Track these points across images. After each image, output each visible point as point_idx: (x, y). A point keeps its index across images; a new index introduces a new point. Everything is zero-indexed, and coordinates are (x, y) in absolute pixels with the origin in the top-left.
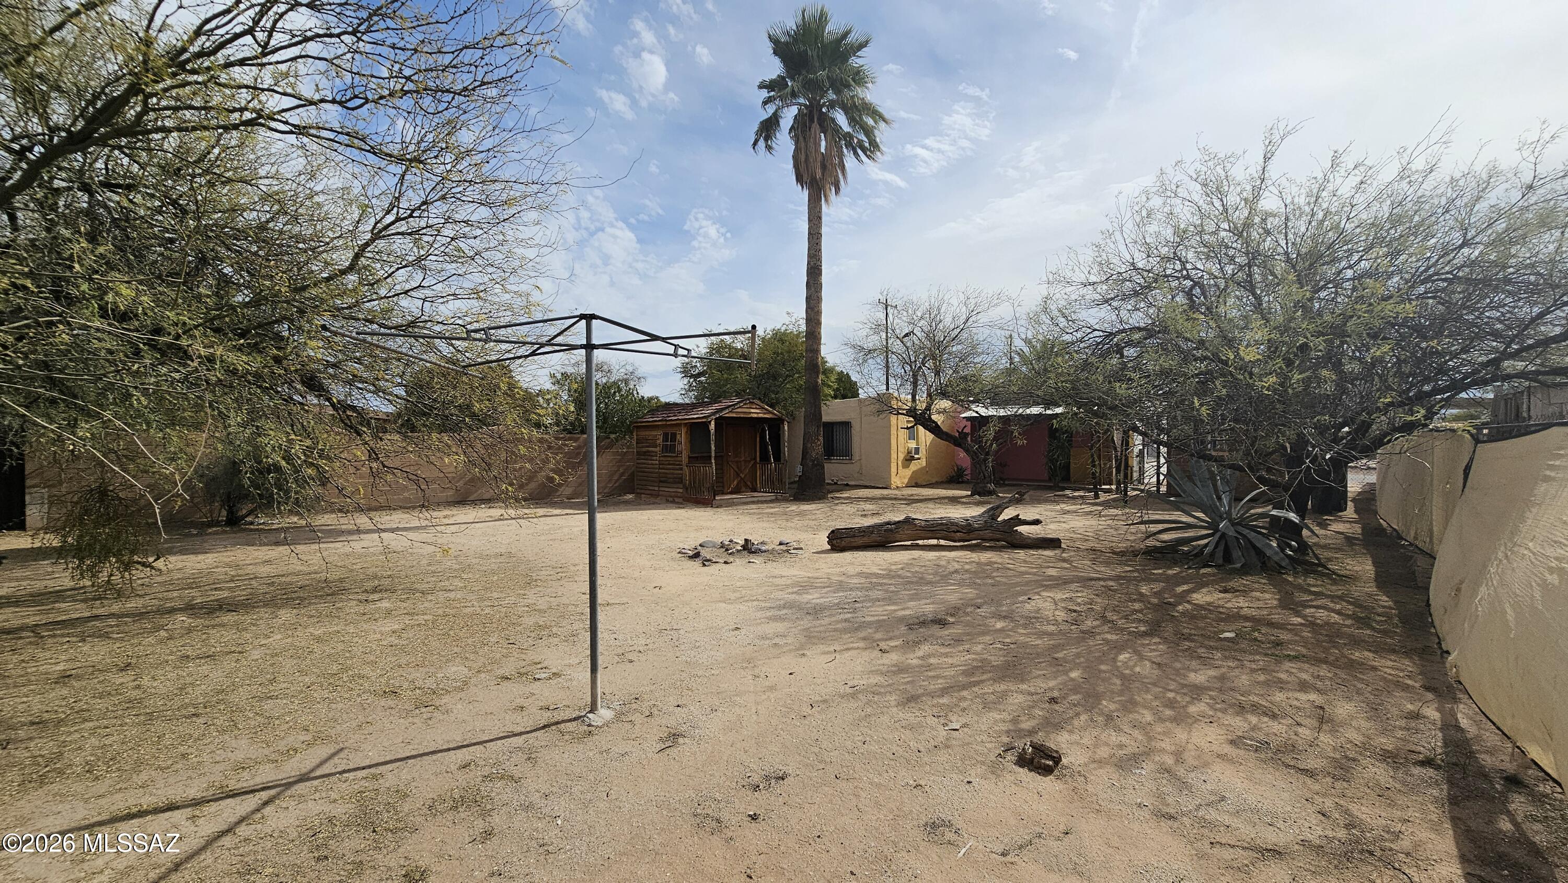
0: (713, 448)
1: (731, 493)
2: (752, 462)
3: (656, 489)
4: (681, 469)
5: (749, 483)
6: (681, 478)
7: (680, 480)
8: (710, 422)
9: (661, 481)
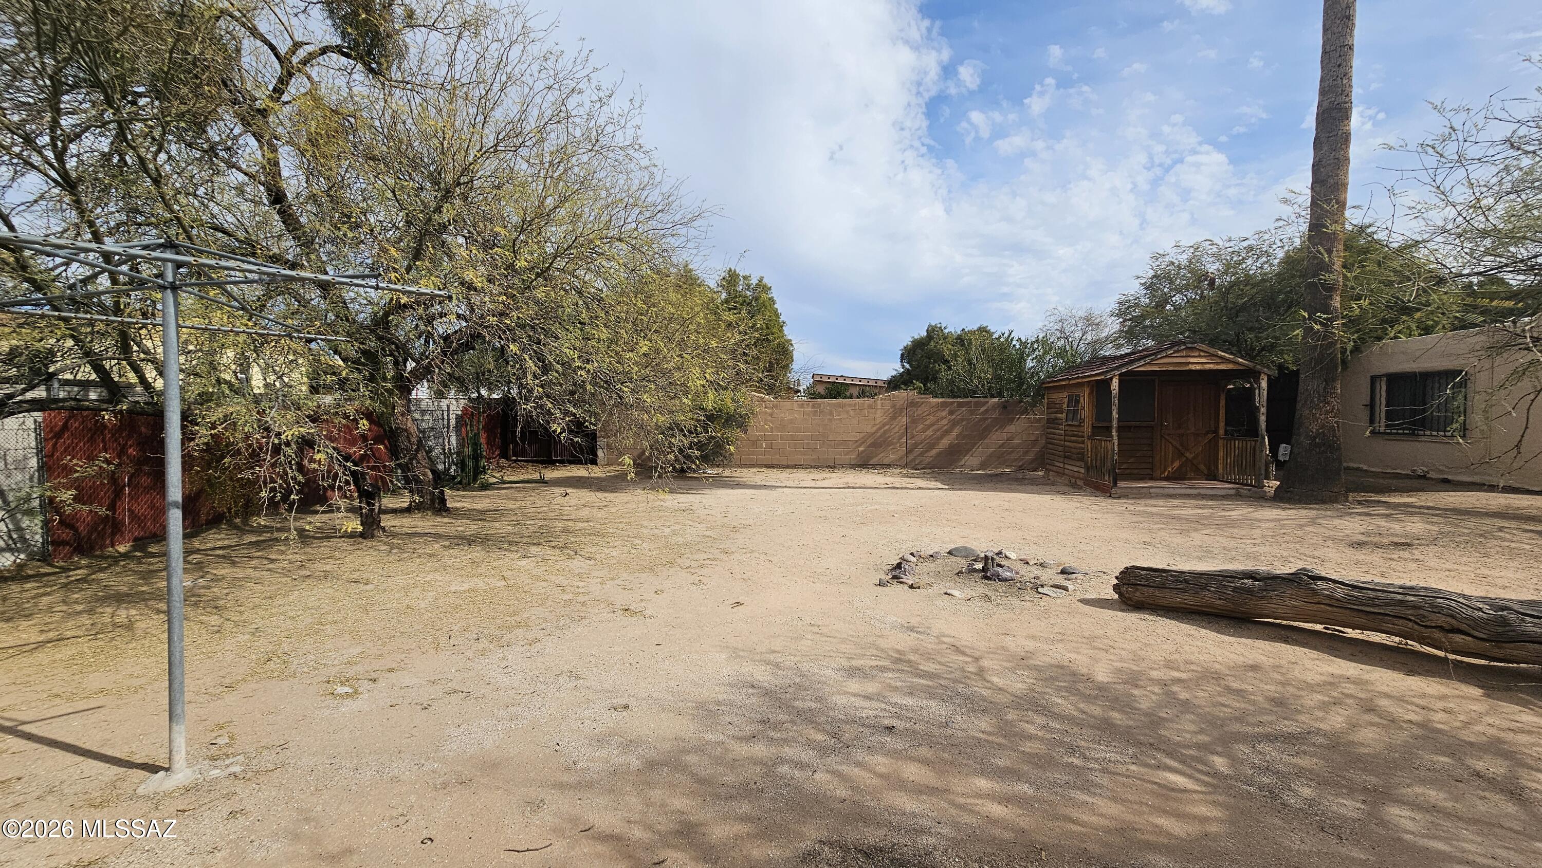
0: (1115, 415)
1: (1167, 479)
2: (1210, 436)
3: (1062, 465)
4: (1083, 442)
5: (1202, 467)
6: (1083, 454)
7: (1081, 457)
8: (1111, 379)
9: (1065, 457)
